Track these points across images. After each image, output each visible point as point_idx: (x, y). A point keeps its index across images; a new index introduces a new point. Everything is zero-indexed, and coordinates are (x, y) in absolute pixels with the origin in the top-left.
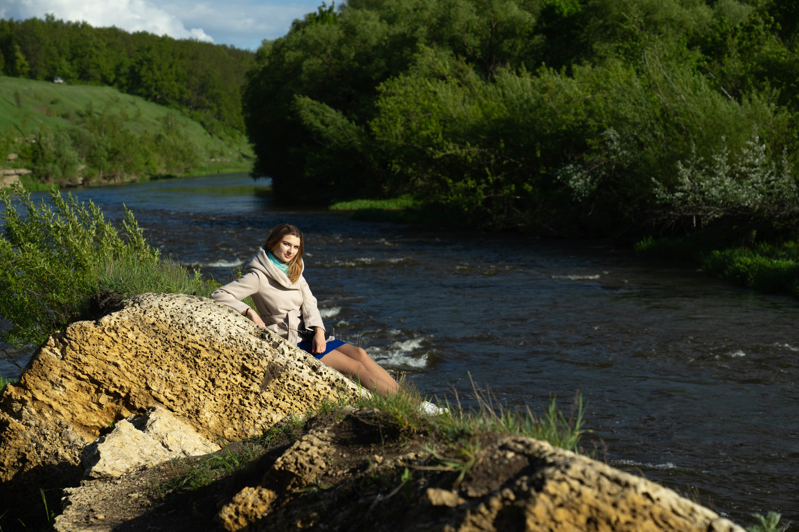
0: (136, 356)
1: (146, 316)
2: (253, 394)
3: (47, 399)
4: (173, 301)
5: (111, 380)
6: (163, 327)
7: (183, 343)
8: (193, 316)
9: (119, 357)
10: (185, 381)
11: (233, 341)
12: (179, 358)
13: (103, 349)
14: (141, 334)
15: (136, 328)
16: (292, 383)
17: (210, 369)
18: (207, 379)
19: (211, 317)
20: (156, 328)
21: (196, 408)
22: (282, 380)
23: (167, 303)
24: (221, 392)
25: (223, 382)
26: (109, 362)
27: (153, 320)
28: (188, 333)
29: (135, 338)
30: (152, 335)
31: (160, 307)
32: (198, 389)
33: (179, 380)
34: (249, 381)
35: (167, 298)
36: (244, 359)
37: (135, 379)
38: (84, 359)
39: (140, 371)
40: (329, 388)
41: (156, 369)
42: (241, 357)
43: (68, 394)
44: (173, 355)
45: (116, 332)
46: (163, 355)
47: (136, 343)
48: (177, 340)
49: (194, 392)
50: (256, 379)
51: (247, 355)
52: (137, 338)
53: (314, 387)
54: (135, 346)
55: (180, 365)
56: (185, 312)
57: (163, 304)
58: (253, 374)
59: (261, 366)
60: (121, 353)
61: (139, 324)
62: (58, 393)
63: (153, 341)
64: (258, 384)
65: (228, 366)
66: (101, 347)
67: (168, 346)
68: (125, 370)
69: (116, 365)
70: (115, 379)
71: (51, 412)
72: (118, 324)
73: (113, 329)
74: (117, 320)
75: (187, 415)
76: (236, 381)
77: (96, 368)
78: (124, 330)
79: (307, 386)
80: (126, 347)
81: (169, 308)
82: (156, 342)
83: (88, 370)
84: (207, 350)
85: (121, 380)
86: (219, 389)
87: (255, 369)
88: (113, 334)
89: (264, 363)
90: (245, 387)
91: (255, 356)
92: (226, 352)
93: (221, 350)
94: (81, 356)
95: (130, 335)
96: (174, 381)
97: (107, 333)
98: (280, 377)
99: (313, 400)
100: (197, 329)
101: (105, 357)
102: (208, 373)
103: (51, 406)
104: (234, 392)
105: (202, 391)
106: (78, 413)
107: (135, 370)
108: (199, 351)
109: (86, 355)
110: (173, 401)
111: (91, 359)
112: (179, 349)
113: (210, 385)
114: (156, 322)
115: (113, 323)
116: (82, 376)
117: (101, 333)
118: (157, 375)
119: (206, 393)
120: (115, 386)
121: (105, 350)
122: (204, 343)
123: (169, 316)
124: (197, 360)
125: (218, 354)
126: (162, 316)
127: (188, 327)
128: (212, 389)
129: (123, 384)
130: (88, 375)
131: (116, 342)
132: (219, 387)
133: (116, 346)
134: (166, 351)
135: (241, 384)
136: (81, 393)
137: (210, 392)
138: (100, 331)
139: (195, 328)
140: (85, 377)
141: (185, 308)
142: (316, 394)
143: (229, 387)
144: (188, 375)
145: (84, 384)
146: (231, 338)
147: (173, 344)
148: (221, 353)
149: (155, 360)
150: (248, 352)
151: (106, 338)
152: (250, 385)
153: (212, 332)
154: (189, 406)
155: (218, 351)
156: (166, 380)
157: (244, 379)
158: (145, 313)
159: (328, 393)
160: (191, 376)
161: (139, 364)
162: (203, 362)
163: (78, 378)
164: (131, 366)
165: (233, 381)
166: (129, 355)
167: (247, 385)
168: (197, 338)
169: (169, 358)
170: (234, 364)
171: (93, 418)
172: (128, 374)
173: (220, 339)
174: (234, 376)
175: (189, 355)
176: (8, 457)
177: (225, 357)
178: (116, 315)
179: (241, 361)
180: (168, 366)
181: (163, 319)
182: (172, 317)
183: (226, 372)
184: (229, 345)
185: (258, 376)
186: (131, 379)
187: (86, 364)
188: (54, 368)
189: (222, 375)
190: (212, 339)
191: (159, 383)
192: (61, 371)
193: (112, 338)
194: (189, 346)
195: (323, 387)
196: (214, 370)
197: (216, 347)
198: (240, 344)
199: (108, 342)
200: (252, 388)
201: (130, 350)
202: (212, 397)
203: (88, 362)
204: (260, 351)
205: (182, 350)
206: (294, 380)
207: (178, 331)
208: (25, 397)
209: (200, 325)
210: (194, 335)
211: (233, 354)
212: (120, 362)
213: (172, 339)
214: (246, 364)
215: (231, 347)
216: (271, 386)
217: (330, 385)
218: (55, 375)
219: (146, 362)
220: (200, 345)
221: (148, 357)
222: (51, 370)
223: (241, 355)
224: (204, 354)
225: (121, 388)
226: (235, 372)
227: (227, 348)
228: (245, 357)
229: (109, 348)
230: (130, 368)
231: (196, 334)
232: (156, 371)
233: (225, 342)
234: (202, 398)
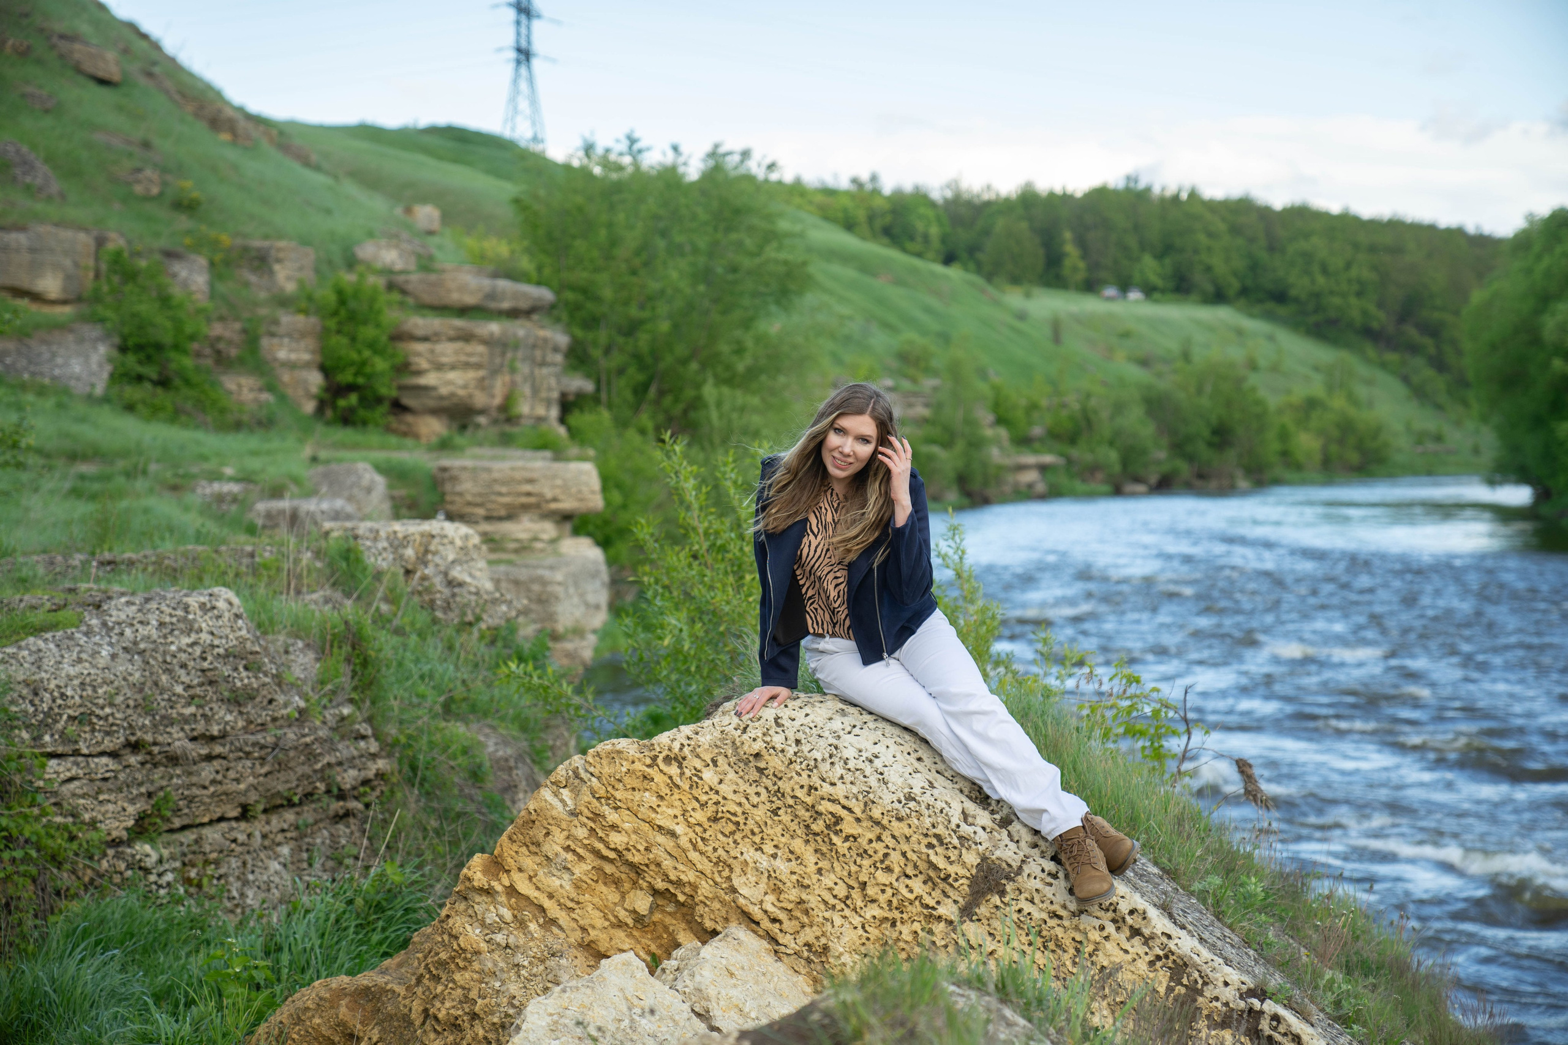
0: (715, 819)
1: (745, 736)
2: (942, 925)
3: (536, 894)
4: (807, 710)
5: (658, 865)
6: (775, 763)
7: (809, 800)
8: (840, 746)
9: (680, 818)
10: (806, 882)
11: (912, 804)
12: (799, 832)
13: (650, 798)
14: (731, 775)
15: (721, 760)
16: (1027, 908)
17: (859, 860)
18: (852, 883)
19: (876, 749)
20: (762, 765)
21: (823, 941)
22: (1006, 900)
23: (794, 714)
24: (877, 912)
25: (883, 891)
26: (660, 827)
27: (758, 746)
28: (824, 780)
29: (716, 780)
30: (752, 778)
31: (777, 719)
32: (832, 901)
33: (794, 878)
34: (937, 894)
35: (798, 703)
36: (930, 846)
37: (707, 867)
38: (612, 817)
39: (720, 852)
40: (1110, 928)
41: (752, 850)
42: (925, 841)
43: (577, 887)
44: (789, 824)
45: (680, 767)
46: (769, 822)
47: (717, 792)
48: (800, 793)
49: (822, 907)
50: (951, 892)
51: (938, 837)
52: (721, 782)
53: (1076, 920)
54: (715, 798)
55: (798, 845)
56: (826, 734)
57: (785, 714)
58: (945, 879)
59: (964, 864)
60: (685, 811)
61: (730, 752)
62: (558, 882)
63: (751, 790)
64: (955, 902)
65: (895, 858)
66: (647, 794)
67: (779, 803)
68: (689, 846)
69: (673, 834)
70: (667, 863)
71: (541, 921)
72: (686, 750)
73: (676, 759)
74: (686, 742)
75: (806, 954)
76: (911, 891)
77: (634, 837)
78: (698, 764)
79: (1060, 918)
80: (697, 799)
81: (797, 723)
82: (758, 794)
83: (616, 839)
84: (858, 820)
85: (681, 867)
86: (875, 905)
87: (952, 869)
88: (674, 770)
89: (971, 858)
90: (927, 907)
91: (956, 842)
92: (898, 828)
93: (885, 822)
94: (606, 810)
95: (709, 776)
96: (783, 878)
97: (662, 766)
98: (1002, 893)
99: (1072, 951)
100: (844, 772)
101: (653, 815)
102: (854, 868)
103: (542, 910)
104: (905, 916)
105: (841, 906)
106: (594, 927)
107: (710, 849)
108: (839, 820)
109: (616, 808)
110: (780, 922)
111: (626, 818)
112: (802, 812)
113: (856, 894)
114: (764, 752)
115: (676, 746)
116: (606, 852)
117: (649, 766)
118: (751, 865)
119: (847, 912)
120: (666, 878)
121: (654, 801)
122: (852, 803)
123: (792, 742)
124: (835, 839)
125: (878, 830)
126: (778, 740)
127: (825, 767)
128: (860, 903)
129: (683, 877)
130: (615, 850)
131: (678, 787)
132: (873, 901)
133: (676, 796)
134: (777, 815)
135: (919, 898)
136: (604, 889)
137: (855, 910)
138: (648, 761)
139: (839, 770)
140: (612, 855)
141: (829, 725)
142: (1078, 938)
143: (895, 902)
144: (812, 868)
145: (609, 869)
146: (910, 798)
147: (791, 802)
148: (884, 828)
149: (753, 833)
150: (940, 830)
151: (658, 778)
152: (938, 903)
153: (873, 781)
154: (808, 935)
155: (878, 823)
156: (770, 876)
157: (927, 888)
158: (745, 730)
159: (1107, 938)
160: (820, 871)
161: (720, 836)
162: (847, 844)
163: (597, 854)
164: (703, 839)
165: (904, 891)
166: (700, 816)
167: (932, 903)
168: (840, 791)
169: (779, 829)
170: (910, 855)
171: (623, 942)
172: (694, 856)
173: (888, 798)
174: (908, 881)
175: (818, 826)
176: (448, 1004)
177: (893, 837)
178: (687, 730)
179: (924, 850)
180: (776, 846)
181: (779, 747)
182: (798, 742)
183: (889, 870)
184: (903, 812)
185: (956, 885)
186: (700, 867)
187: (614, 827)
188: (554, 830)
189: (882, 877)
190: (871, 796)
191: (753, 879)
192: (568, 838)
193: (670, 778)
194: (821, 808)
195: (1097, 923)
196: (866, 863)
197: (876, 813)
198: (926, 812)
199: (662, 786)
200: (941, 911)
201: (703, 805)
202: (857, 921)
203: (619, 823)
204: (966, 829)
205: (808, 814)
206: (1032, 901)
207: (805, 774)
208: (494, 884)
209: (851, 765)
210: (833, 784)
211: (907, 832)
212: (680, 829)
213: (788, 790)
214: (933, 858)
215: (909, 816)
216: (983, 910)
217: (1114, 921)
218: (554, 846)
219: (733, 833)
220: (844, 807)
221: (737, 824)
222: (548, 834)
223: (926, 835)
224: (849, 826)
225: (679, 883)
226: (910, 871)
227: (900, 819)
228: (934, 841)
229: (661, 798)
230: (700, 843)
231: (839, 783)
232: (750, 854)
233: (896, 805)
234: (838, 921)
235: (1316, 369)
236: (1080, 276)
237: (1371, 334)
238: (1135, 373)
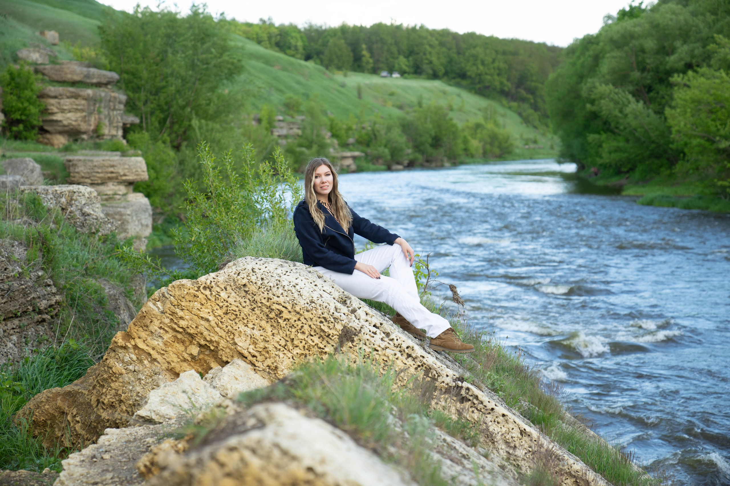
0: (226, 313)
1: (239, 277)
2: (327, 355)
3: (147, 348)
4: (266, 265)
5: (202, 334)
6: (252, 288)
7: (268, 304)
8: (281, 280)
9: (211, 313)
10: (267, 339)
11: (313, 305)
12: (264, 318)
13: (197, 305)
14: (233, 294)
15: (228, 288)
16: (364, 347)
17: (290, 329)
18: (287, 339)
19: (297, 281)
20: (247, 289)
21: (275, 364)
22: (354, 344)
23: (260, 267)
24: (299, 351)
25: (301, 342)
26: (202, 317)
27: (245, 281)
28: (274, 295)
29: (227, 296)
30: (243, 295)
31: (253, 269)
32: (279, 347)
33: (262, 337)
34: (324, 343)
35: (262, 262)
36: (321, 322)
37: (223, 334)
38: (180, 313)
39: (229, 327)
40: (399, 355)
41: (243, 326)
42: (319, 320)
43: (165, 345)
44: (259, 314)
45: (210, 291)
46: (251, 314)
47: (227, 302)
48: (264, 301)
49: (275, 350)
50: (330, 341)
51: (324, 318)
52: (229, 297)
53: (384, 352)
54: (226, 304)
55: (263, 323)
56: (275, 275)
57: (256, 267)
58: (328, 336)
59: (336, 329)
60: (213, 310)
61: (232, 284)
62: (156, 343)
63: (242, 301)
64: (333, 346)
65: (306, 327)
66: (196, 303)
67: (254, 306)
68: (215, 325)
69: (208, 320)
70: (206, 333)
71: (149, 359)
72: (213, 284)
73: (208, 288)
74: (213, 280)
75: (268, 370)
76: (313, 342)
77: (190, 322)
78: (218, 289)
79: (377, 351)
80: (218, 305)
81: (262, 271)
82: (245, 302)
83: (182, 323)
84: (290, 312)
85: (212, 334)
86: (298, 348)
87: (331, 332)
88: (208, 292)
89: (339, 327)
90: (320, 348)
91: (332, 320)
92: (307, 315)
93: (301, 312)
94: (178, 310)
95: (223, 295)
96: (257, 338)
97: (202, 291)
98: (353, 341)
99: (383, 365)
100: (283, 291)
101: (199, 312)
102: (288, 333)
103: (150, 355)
104: (311, 352)
105: (282, 349)
106: (173, 362)
107: (225, 326)
108: (281, 312)
109: (182, 310)
110: (256, 357)
111: (187, 314)
112: (265, 309)
113: (289, 344)
114: (247, 284)
115: (208, 282)
116: (178, 329)
117: (196, 291)
118: (243, 333)
119: (285, 352)
120: (205, 339)
121: (199, 306)
122: (287, 305)
123: (259, 279)
124: (280, 320)
125: (298, 316)
126: (253, 278)
127: (274, 290)
128: (291, 348)
129: (213, 339)
130: (182, 328)
131: (210, 300)
132: (297, 346)
133: (209, 304)
134: (254, 311)
135: (317, 344)
136: (177, 345)
137: (289, 350)
138: (196, 289)
139: (281, 291)
140: (181, 330)
141: (276, 271)
142: (385, 359)
143: (306, 347)
144: (270, 333)
145: (179, 336)
146: (312, 302)
147: (260, 305)
148: (301, 315)
149: (243, 319)
150: (325, 315)
151: (201, 296)
152: (325, 346)
153: (296, 295)
154: (269, 362)
155: (298, 313)
156: (251, 337)
157: (320, 340)
158: (239, 274)
159: (397, 359)
160: (273, 334)
161: (229, 321)
162: (285, 323)
163: (174, 330)
164: (221, 322)
165: (310, 342)
166: (220, 312)
167: (322, 346)
168: (281, 300)
169: (255, 317)
170: (312, 326)
171: (186, 368)
172: (217, 329)
173: (302, 302)
174: (312, 338)
175: (272, 315)
176: (108, 397)
177: (305, 319)
178: (213, 275)
179: (319, 324)
180: (254, 324)
181: (254, 281)
182: (262, 279)
183: (303, 333)
184: (309, 308)
185: (333, 338)
186: (220, 334)
187: (181, 318)
188: (155, 320)
189: (300, 336)
190: (295, 301)
191: (244, 339)
192: (161, 323)
193: (206, 296)
194: (273, 307)
195: (393, 352)
196: (293, 330)
197: (297, 309)
198: (319, 308)
199: (203, 299)
200: (327, 349)
201: (221, 307)
202: (290, 355)
203: (184, 316)
204: (336, 315)
205: (267, 310)
206: (365, 344)
207: (266, 293)
208: (128, 344)
209: (286, 288)
210: (278, 297)
211: (311, 316)
212: (211, 318)
213: (259, 300)
214: (323, 327)
215: (312, 310)
216: (344, 349)
217: (400, 351)
218: (154, 327)
219: (234, 319)
220: (283, 307)
221: (236, 315)
222: (151, 322)
223: (319, 318)
224: (286, 315)
225: (211, 341)
226: (313, 333)
227: (308, 311)
228: (323, 320)
229: (202, 305)
230: (220, 324)
231: (281, 296)
232: (242, 328)
233: (306, 305)
234: (281, 355)
235: (480, 110)
236: (371, 65)
237: (504, 93)
238: (397, 113)
